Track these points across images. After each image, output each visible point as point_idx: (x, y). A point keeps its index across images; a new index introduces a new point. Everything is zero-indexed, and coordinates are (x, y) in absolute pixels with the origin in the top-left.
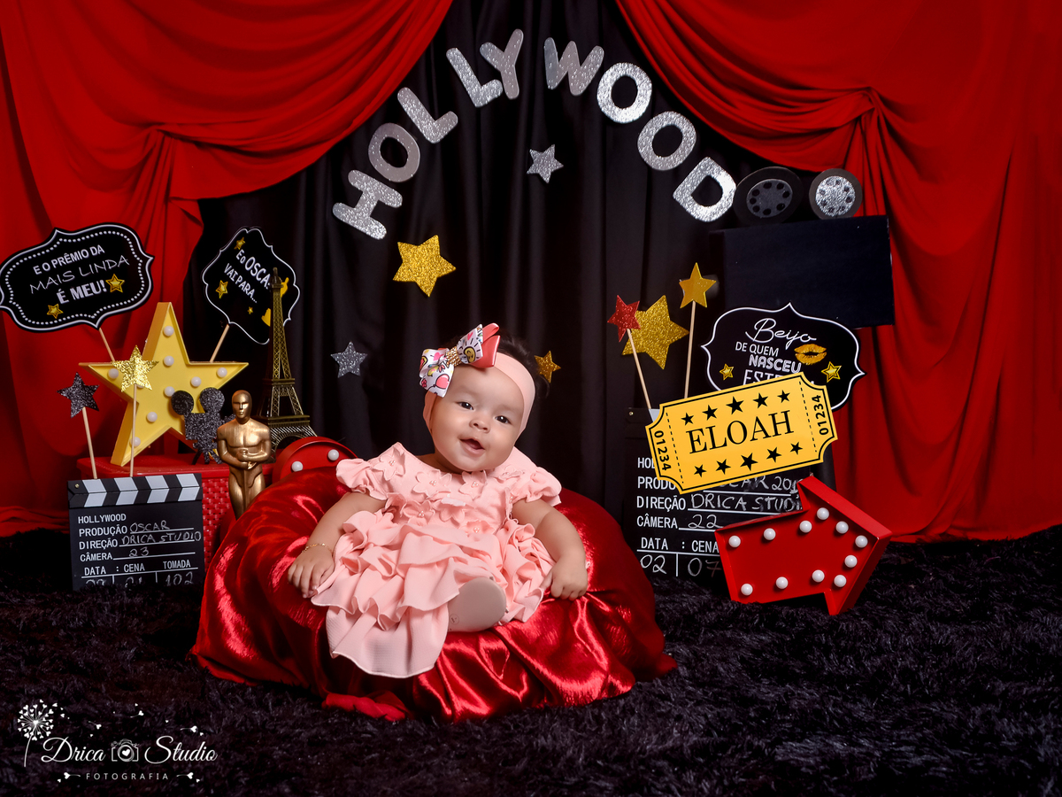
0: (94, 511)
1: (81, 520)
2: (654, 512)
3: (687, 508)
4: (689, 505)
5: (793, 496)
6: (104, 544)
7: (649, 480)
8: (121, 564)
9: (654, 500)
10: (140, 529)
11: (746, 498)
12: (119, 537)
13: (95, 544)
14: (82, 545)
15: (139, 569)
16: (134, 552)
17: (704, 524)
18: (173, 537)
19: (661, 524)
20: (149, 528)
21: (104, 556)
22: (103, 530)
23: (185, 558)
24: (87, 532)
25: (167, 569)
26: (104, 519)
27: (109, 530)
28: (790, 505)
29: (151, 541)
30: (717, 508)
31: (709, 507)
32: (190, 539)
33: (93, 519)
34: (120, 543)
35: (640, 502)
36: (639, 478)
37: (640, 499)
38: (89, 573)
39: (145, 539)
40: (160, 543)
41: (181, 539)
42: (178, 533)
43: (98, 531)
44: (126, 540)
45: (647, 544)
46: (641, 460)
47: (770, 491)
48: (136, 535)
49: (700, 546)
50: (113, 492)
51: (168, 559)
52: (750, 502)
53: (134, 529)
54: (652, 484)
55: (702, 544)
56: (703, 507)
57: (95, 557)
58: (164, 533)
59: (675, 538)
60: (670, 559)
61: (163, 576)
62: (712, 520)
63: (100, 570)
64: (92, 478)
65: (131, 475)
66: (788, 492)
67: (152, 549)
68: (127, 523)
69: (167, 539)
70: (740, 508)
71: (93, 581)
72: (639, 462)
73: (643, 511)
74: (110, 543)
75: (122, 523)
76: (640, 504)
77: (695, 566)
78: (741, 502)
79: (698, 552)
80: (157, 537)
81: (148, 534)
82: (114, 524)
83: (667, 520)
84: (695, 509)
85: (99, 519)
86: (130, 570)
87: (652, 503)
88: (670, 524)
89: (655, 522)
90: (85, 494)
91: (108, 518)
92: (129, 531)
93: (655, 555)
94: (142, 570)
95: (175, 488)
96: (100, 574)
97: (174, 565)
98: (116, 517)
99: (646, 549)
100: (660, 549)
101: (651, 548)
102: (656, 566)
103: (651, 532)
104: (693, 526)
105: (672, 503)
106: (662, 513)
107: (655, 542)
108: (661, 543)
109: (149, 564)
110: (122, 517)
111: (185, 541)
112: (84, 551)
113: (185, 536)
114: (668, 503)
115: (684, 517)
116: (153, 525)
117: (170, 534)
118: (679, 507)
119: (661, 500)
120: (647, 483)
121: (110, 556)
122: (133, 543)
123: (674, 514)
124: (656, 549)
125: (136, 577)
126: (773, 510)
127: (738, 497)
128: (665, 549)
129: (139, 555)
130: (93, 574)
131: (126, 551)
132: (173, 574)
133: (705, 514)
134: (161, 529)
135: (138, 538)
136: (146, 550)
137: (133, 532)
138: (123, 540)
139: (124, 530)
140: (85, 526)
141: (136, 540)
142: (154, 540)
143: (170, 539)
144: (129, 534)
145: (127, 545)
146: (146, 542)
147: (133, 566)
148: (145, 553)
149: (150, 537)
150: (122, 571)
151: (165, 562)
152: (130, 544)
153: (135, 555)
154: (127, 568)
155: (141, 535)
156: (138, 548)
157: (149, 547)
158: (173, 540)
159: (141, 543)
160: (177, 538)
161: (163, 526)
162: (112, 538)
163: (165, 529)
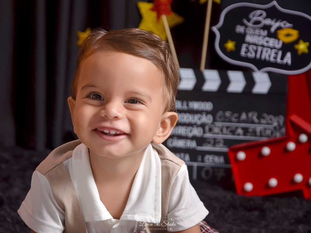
2: (181, 137)
3: (203, 134)
4: (204, 132)
5: (275, 128)
9: (181, 128)
11: (243, 129)
17: (214, 145)
19: (185, 145)
28: (272, 133)
30: (223, 134)
31: (218, 133)
47: (259, 123)
52: (246, 131)
55: (213, 158)
56: (214, 133)
59: (195, 154)
60: (191, 167)
62: (220, 142)
66: (271, 124)
70: (239, 135)
77: (207, 172)
78: (240, 131)
79: (210, 163)
83: (190, 142)
84: (209, 134)
87: (179, 130)
88: (192, 144)
89: (181, 143)
103: (178, 150)
104: (207, 145)
105: (193, 130)
106: (185, 138)
108: (185, 156)
114: (191, 131)
115: (200, 141)
119: (186, 128)
123: (194, 138)
126: (261, 136)
127: (237, 128)
128: (187, 161)
133: (215, 139)
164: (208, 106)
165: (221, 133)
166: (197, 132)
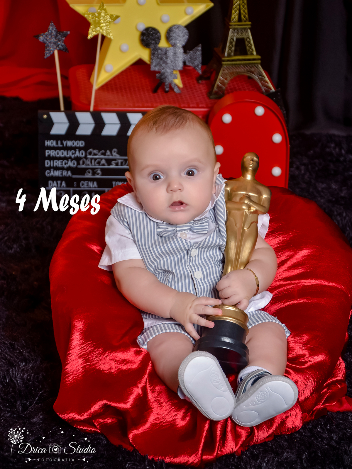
0: (57, 138)
1: (48, 143)
6: (65, 164)
8: (79, 180)
10: (95, 154)
12: (78, 159)
13: (58, 163)
14: (47, 164)
15: (93, 185)
16: (89, 172)
18: (121, 163)
20: (104, 154)
21: (65, 173)
22: (65, 153)
24: (52, 153)
26: (66, 144)
27: (70, 153)
29: (103, 165)
33: (57, 143)
34: (78, 164)
38: (52, 186)
39: (99, 163)
40: (111, 167)
42: (125, 160)
44: (83, 163)
48: (92, 159)
50: (74, 124)
51: (116, 180)
53: (90, 153)
57: (57, 173)
58: (115, 160)
63: (61, 184)
64: (59, 111)
65: (91, 111)
67: (105, 172)
68: (85, 149)
69: (117, 164)
74: (70, 164)
75: (80, 149)
80: (109, 162)
81: (102, 159)
82: (74, 148)
85: (62, 143)
86: (85, 186)
90: (50, 123)
91: (69, 143)
92: (86, 155)
94: (95, 187)
95: (125, 124)
96: (61, 187)
98: (76, 144)
109: (101, 183)
110: (81, 144)
112: (49, 168)
116: (106, 152)
117: (119, 161)
121: (69, 173)
122: (88, 165)
125: (90, 192)
129: (93, 174)
130: (55, 187)
131: (83, 171)
134: (112, 155)
135: (93, 161)
136: (99, 172)
137: (89, 157)
138: (81, 162)
139: (82, 154)
140: (50, 148)
141: (91, 163)
142: (106, 164)
143: (119, 164)
144: (86, 157)
145: (84, 166)
146: (99, 165)
147: (88, 183)
148: (98, 174)
149: (103, 162)
150: (78, 186)
151: (114, 183)
152: (86, 165)
153: (90, 174)
154: (83, 184)
155: (95, 159)
156: (93, 169)
157: (102, 170)
158: (122, 165)
159: (95, 165)
160: (125, 164)
161: (114, 154)
162: (72, 160)
163: (115, 156)
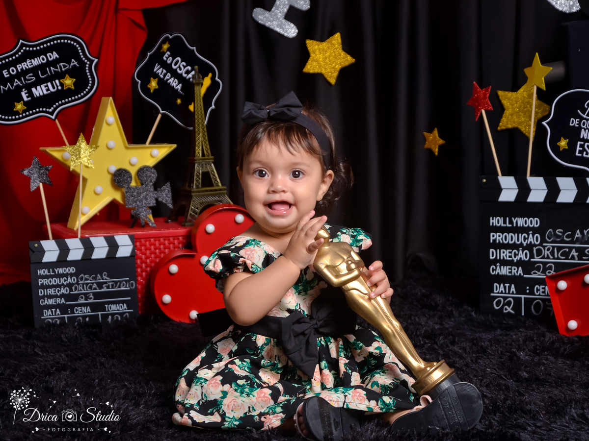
0: (50, 265)
1: (41, 272)
2: (504, 263)
3: (530, 258)
4: (532, 256)
6: (58, 291)
7: (499, 236)
9: (504, 253)
10: (86, 279)
11: (578, 249)
12: (70, 286)
13: (51, 291)
14: (41, 292)
15: (87, 311)
16: (82, 298)
17: (544, 272)
18: (112, 285)
19: (510, 272)
20: (95, 278)
21: (58, 301)
22: (57, 281)
23: (123, 302)
24: (45, 282)
25: (109, 311)
26: (58, 272)
27: (62, 280)
29: (95, 289)
30: (554, 258)
31: (548, 258)
32: (126, 287)
33: (49, 272)
34: (71, 290)
35: (493, 254)
36: (492, 234)
37: (493, 253)
38: (47, 314)
39: (91, 288)
40: (103, 290)
41: (119, 287)
42: (116, 282)
43: (54, 281)
44: (76, 290)
45: (499, 289)
46: (493, 219)
48: (83, 284)
49: (541, 290)
50: (64, 250)
51: (109, 303)
52: (581, 253)
53: (82, 279)
54: (502, 239)
55: (543, 288)
56: (543, 258)
57: (51, 302)
58: (106, 283)
59: (521, 284)
60: (517, 301)
61: (105, 317)
62: (550, 268)
63: (56, 312)
64: (48, 239)
65: (79, 236)
67: (97, 296)
68: (76, 275)
69: (108, 287)
70: (573, 258)
71: (50, 320)
72: (491, 221)
73: (495, 262)
74: (63, 291)
75: (72, 275)
76: (493, 256)
77: (537, 306)
78: (574, 253)
79: (539, 295)
80: (100, 285)
81: (93, 283)
82: (66, 275)
83: (515, 269)
84: (537, 259)
85: (54, 271)
86: (79, 312)
87: (502, 254)
88: (517, 272)
89: (504, 271)
90: (42, 252)
91: (61, 271)
92: (78, 281)
93: (505, 298)
94: (89, 312)
95: (113, 246)
96: (55, 315)
97: (114, 308)
98: (67, 270)
99: (498, 293)
100: (509, 293)
101: (502, 293)
102: (506, 307)
103: (501, 279)
104: (535, 273)
105: (518, 255)
106: (510, 263)
107: (505, 287)
108: (510, 288)
109: (94, 307)
110: (72, 270)
111: (122, 288)
112: (43, 297)
113: (122, 284)
114: (515, 255)
115: (528, 266)
116: (96, 276)
117: (110, 284)
118: (524, 258)
119: (510, 253)
120: (498, 238)
121: (63, 300)
122: (81, 290)
123: (520, 263)
124: (505, 293)
125: (84, 317)
127: (571, 249)
128: (513, 293)
129: (86, 299)
130: (50, 315)
131: (76, 297)
132: (113, 315)
133: (545, 264)
134: (103, 279)
135: (85, 286)
136: (91, 296)
137: (81, 282)
138: (73, 288)
139: (74, 281)
140: (43, 277)
141: (83, 288)
142: (98, 288)
143: (110, 287)
144: (78, 283)
145: (76, 292)
146: (91, 290)
147: (82, 309)
148: (91, 298)
149: (95, 286)
150: (73, 312)
151: (106, 306)
152: (79, 291)
153: (83, 300)
154: (77, 310)
155: (87, 284)
156: (85, 294)
157: (94, 294)
158: (113, 288)
159: (87, 290)
160: (116, 287)
161: (104, 277)
162: (65, 286)
163: (106, 279)
164: (535, 222)
165: (551, 257)
166: (522, 255)
